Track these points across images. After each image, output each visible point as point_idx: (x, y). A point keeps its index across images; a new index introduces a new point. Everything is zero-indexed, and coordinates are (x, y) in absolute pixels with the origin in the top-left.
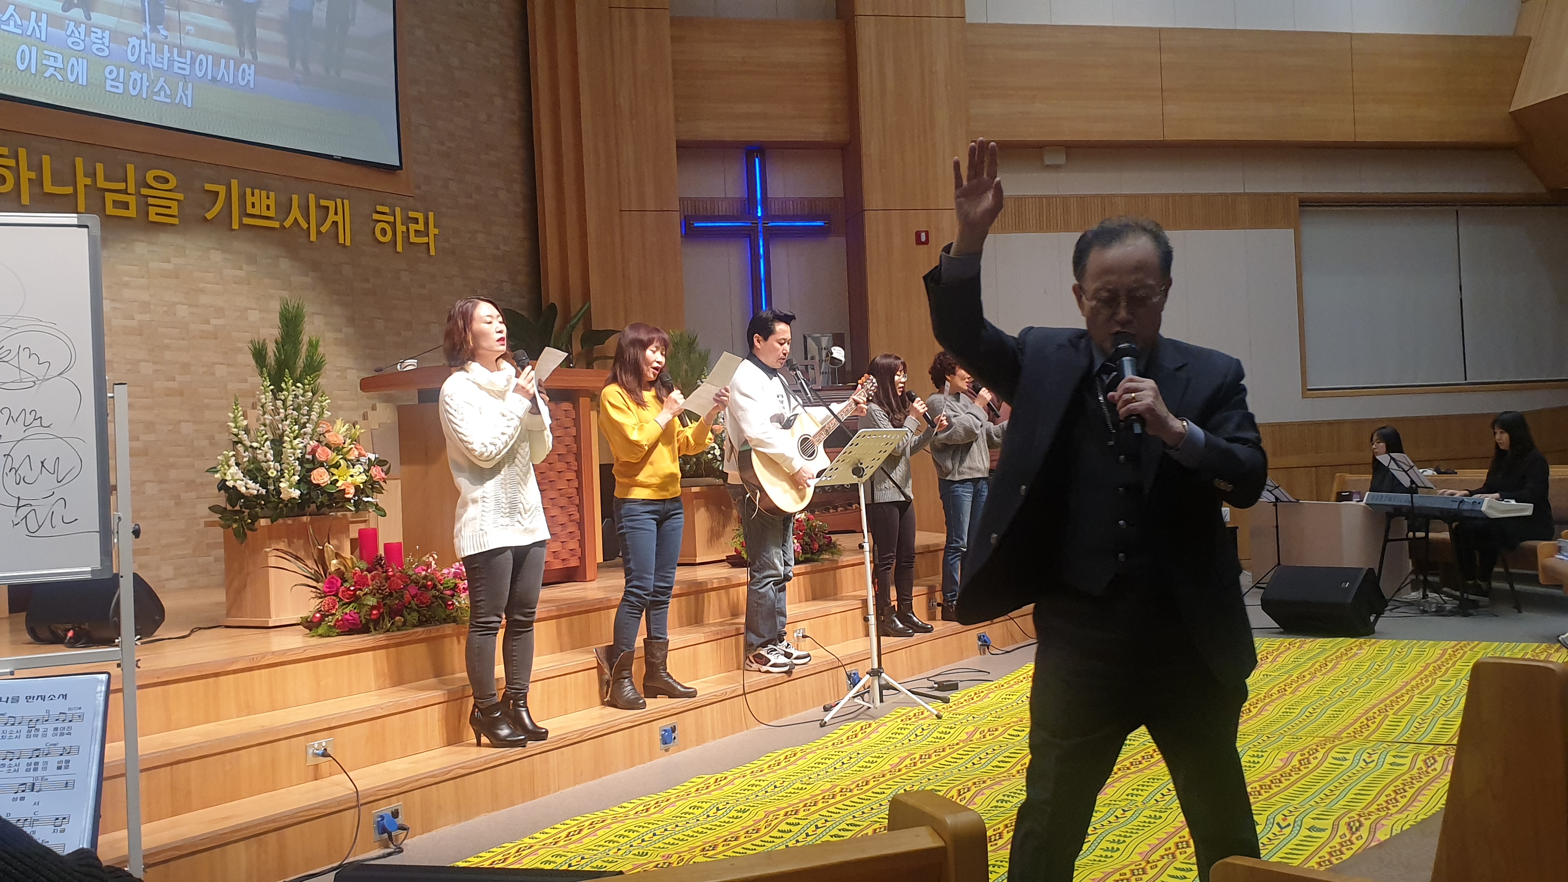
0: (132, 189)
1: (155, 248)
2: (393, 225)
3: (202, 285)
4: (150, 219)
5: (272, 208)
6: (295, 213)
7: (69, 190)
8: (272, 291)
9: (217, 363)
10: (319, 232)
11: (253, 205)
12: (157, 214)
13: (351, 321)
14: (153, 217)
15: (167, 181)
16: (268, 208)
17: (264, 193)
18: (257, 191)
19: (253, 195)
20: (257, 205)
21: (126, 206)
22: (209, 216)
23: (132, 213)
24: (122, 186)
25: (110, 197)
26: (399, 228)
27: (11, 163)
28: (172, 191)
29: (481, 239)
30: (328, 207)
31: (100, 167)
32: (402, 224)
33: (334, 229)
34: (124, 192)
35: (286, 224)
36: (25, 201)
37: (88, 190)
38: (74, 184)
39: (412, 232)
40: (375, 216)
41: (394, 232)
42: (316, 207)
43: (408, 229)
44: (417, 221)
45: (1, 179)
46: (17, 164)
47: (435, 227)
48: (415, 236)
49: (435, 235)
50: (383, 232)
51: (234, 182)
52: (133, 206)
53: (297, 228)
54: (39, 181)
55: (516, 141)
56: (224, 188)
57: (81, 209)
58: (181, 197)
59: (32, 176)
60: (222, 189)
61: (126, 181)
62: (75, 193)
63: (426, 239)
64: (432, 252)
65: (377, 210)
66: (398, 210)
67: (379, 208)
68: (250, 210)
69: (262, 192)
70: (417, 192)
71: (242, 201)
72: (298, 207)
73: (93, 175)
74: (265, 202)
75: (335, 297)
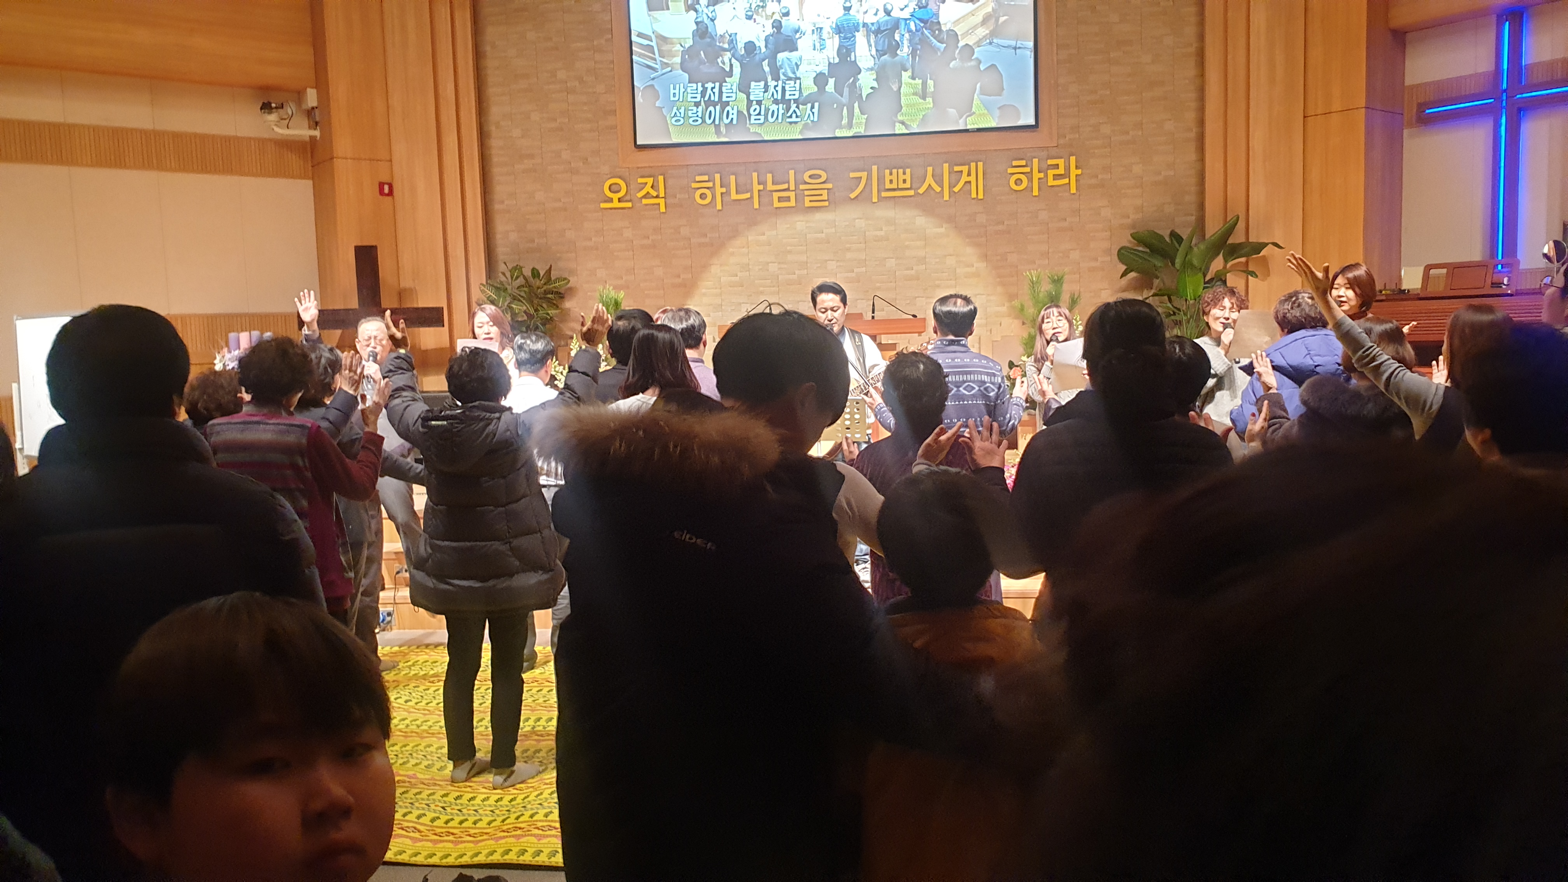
0: (792, 187)
1: (811, 224)
2: (1029, 175)
3: (849, 245)
5: (909, 181)
6: (929, 180)
7: (748, 195)
8: (909, 242)
10: (952, 194)
11: (891, 181)
12: (810, 201)
13: (984, 257)
14: (807, 204)
15: (820, 176)
16: (904, 181)
17: (901, 171)
18: (895, 171)
19: (891, 174)
20: (895, 181)
21: (788, 199)
22: (853, 196)
23: (792, 203)
24: (785, 186)
25: (776, 195)
26: (1036, 175)
27: (710, 184)
28: (824, 183)
29: (1137, 169)
30: (962, 172)
31: (769, 176)
32: (1039, 172)
33: (967, 187)
34: (788, 190)
35: (921, 191)
36: (719, 207)
37: (761, 193)
38: (751, 191)
39: (1050, 177)
40: (1010, 170)
41: (1030, 180)
42: (949, 173)
43: (1046, 176)
44: (1057, 166)
45: (704, 196)
46: (714, 184)
47: (1077, 168)
48: (1054, 180)
49: (1077, 175)
50: (1018, 182)
51: (875, 168)
52: (793, 199)
53: (932, 192)
54: (728, 193)
55: (1190, 71)
56: (866, 173)
57: (756, 206)
58: (830, 186)
59: (724, 190)
60: (864, 175)
61: (788, 182)
62: (752, 197)
63: (1066, 181)
64: (1073, 190)
65: (1014, 165)
66: (1035, 161)
67: (1015, 163)
68: (888, 186)
69: (899, 170)
70: (1062, 141)
71: (881, 180)
72: (933, 176)
73: (765, 183)
74: (901, 177)
75: (967, 240)
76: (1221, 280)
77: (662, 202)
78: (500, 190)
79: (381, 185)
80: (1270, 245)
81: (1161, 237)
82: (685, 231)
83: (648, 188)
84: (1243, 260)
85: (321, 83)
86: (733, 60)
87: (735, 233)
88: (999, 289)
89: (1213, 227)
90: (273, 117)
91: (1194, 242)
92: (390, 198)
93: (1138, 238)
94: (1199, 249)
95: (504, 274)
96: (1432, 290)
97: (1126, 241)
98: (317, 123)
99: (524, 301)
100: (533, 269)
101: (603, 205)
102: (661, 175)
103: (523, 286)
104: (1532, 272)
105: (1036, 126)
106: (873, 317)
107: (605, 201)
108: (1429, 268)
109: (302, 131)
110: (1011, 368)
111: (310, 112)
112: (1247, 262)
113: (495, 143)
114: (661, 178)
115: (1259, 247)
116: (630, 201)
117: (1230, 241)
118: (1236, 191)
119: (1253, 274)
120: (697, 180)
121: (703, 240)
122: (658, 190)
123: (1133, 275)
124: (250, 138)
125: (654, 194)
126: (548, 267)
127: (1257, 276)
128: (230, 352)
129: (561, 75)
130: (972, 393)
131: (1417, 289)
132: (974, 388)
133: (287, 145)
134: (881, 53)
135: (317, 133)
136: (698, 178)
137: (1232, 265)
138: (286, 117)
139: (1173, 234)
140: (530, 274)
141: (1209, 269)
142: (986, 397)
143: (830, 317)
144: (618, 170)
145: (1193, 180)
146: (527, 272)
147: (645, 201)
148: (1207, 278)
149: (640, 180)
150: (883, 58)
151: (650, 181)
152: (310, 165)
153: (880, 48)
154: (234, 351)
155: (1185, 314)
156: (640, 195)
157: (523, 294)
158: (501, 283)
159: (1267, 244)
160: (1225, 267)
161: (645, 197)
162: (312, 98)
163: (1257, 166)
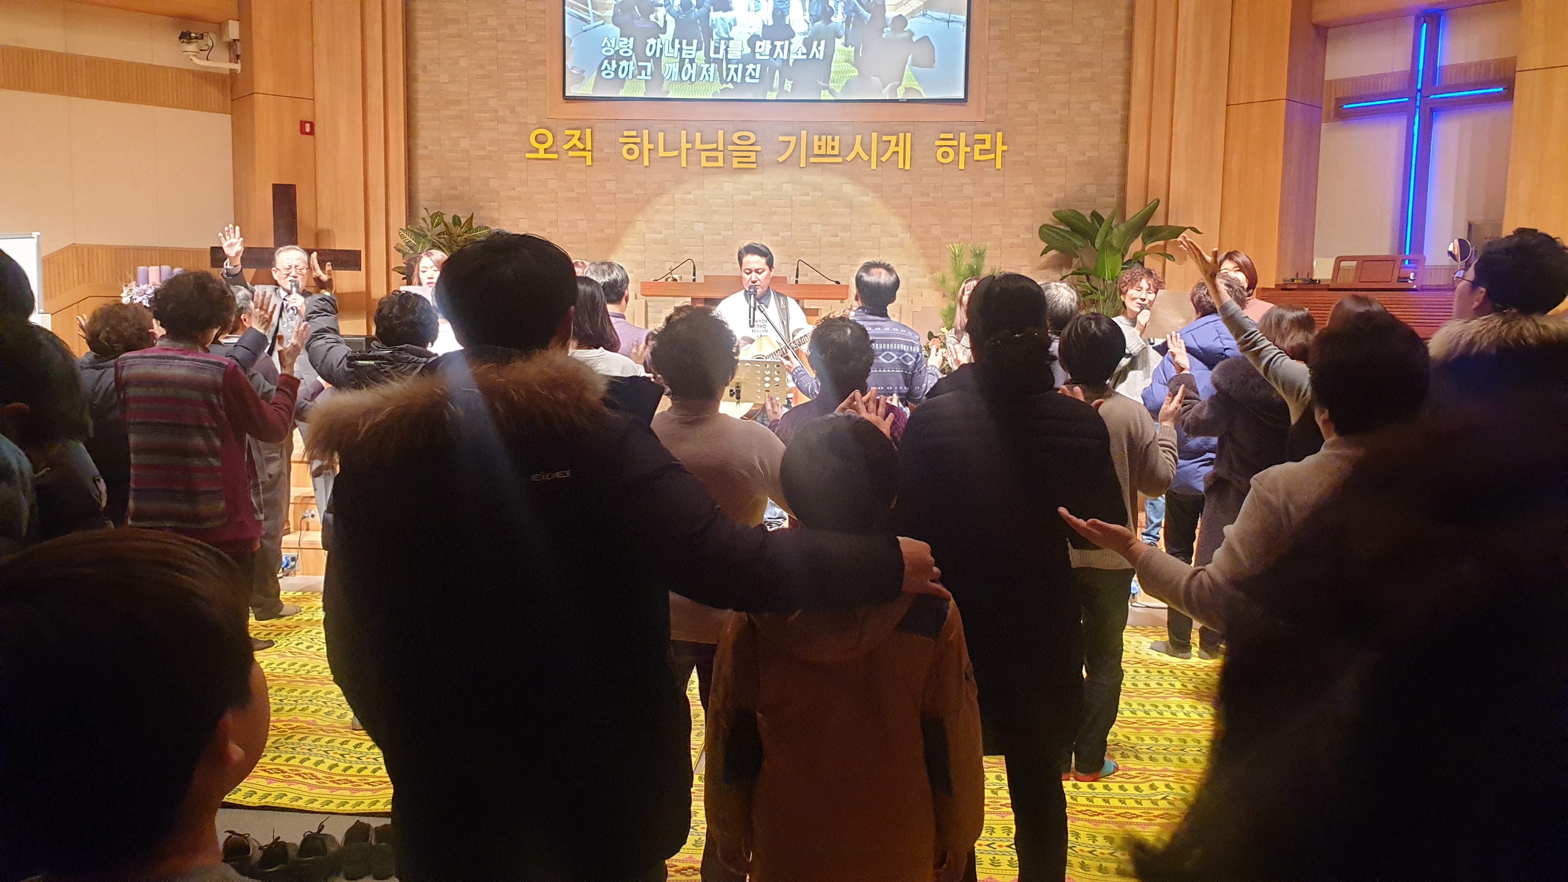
0: (721, 148)
1: (736, 185)
2: (956, 148)
3: (774, 209)
4: (733, 166)
5: (837, 148)
6: (858, 148)
7: (676, 153)
8: (834, 209)
10: (879, 163)
12: (738, 162)
13: (908, 227)
14: (735, 165)
15: (749, 138)
16: (833, 148)
17: (829, 138)
18: (823, 137)
19: (820, 140)
20: (823, 147)
21: (716, 159)
22: (781, 159)
23: (720, 163)
24: (714, 146)
25: (704, 155)
26: (963, 149)
27: (638, 140)
28: (752, 145)
29: (1062, 149)
30: (890, 141)
31: (698, 135)
32: (966, 146)
33: (894, 158)
34: (716, 150)
35: (849, 159)
36: (646, 163)
37: (689, 151)
38: (679, 149)
39: (977, 152)
40: (938, 143)
41: (957, 153)
42: (878, 142)
43: (973, 150)
44: (983, 141)
45: (631, 151)
46: (642, 140)
47: (1003, 144)
48: (980, 154)
49: (1003, 151)
50: (945, 155)
51: (804, 133)
52: (721, 159)
53: (860, 160)
54: (656, 149)
55: (1119, 54)
56: (795, 137)
57: (684, 164)
58: (758, 148)
59: (652, 146)
60: (793, 139)
61: (717, 142)
62: (680, 155)
63: (992, 156)
64: (999, 166)
65: (941, 137)
66: (963, 135)
67: (943, 136)
68: (816, 151)
69: (828, 137)
70: (990, 117)
71: (810, 146)
72: (861, 144)
73: (693, 142)
74: (830, 143)
75: (893, 210)
76: (1139, 262)
77: (588, 155)
78: (425, 135)
79: (303, 124)
80: (1188, 230)
81: (1082, 217)
82: (611, 186)
83: (575, 141)
84: (1161, 243)
85: (244, 16)
86: (669, 17)
87: (661, 192)
88: (922, 261)
89: (1134, 210)
90: (192, 47)
91: (1114, 223)
92: (311, 137)
93: (1061, 217)
94: (1119, 230)
95: (424, 220)
96: (1341, 282)
97: (1048, 219)
98: (238, 57)
99: (444, 249)
100: (455, 216)
101: (528, 155)
102: (589, 128)
103: (443, 233)
104: (1437, 269)
105: (964, 101)
106: (797, 282)
107: (530, 152)
108: (1340, 259)
109: (222, 64)
110: (930, 339)
111: (231, 45)
112: (1165, 246)
113: (422, 87)
114: (588, 131)
115: (1177, 232)
116: (556, 152)
117: (1149, 224)
118: (1157, 175)
119: (1171, 257)
120: (625, 135)
121: (628, 196)
122: (585, 144)
123: (1053, 252)
124: (168, 68)
125: (582, 147)
126: (470, 216)
127: (1174, 260)
128: (138, 286)
129: (492, 22)
130: (891, 361)
131: (1328, 280)
132: (893, 357)
133: (206, 77)
134: (814, 18)
135: (237, 67)
136: (626, 133)
137: (1150, 249)
138: (206, 48)
139: (1095, 215)
140: (451, 221)
141: (1127, 251)
142: (904, 366)
143: (754, 279)
144: (545, 120)
145: (1116, 162)
146: (448, 219)
147: (571, 153)
148: (1126, 259)
149: (567, 132)
150: (816, 23)
151: (577, 133)
152: (230, 100)
153: (813, 14)
154: (143, 285)
155: (1103, 294)
156: (566, 147)
157: (442, 241)
158: (421, 229)
159: (1185, 229)
160: (1143, 249)
161: (571, 149)
162: (233, 30)
163: (1179, 150)
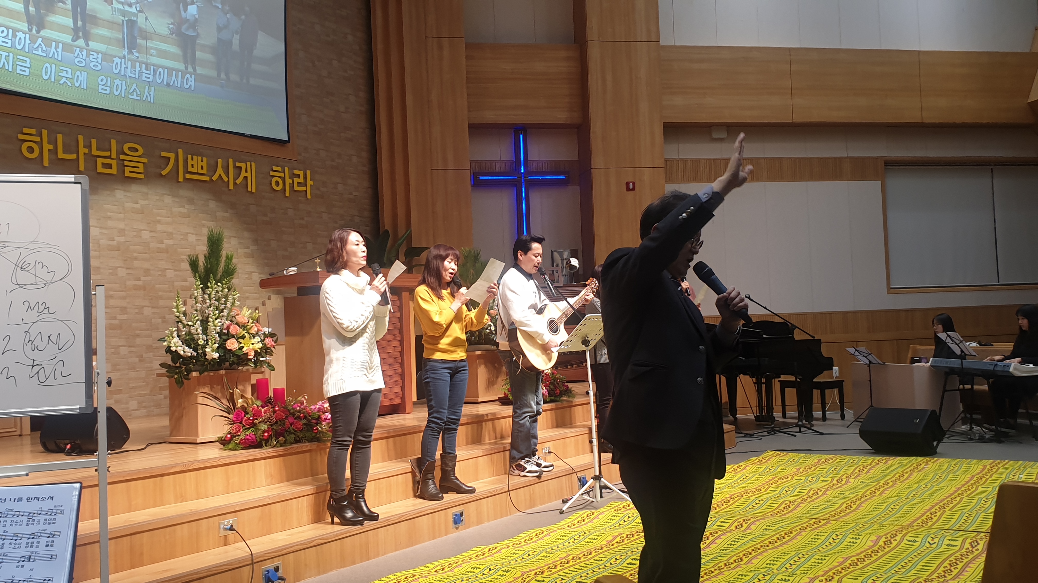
0: (114, 156)
1: (128, 194)
2: (284, 179)
3: (158, 218)
4: (126, 175)
5: (205, 168)
6: (220, 171)
7: (74, 156)
8: (204, 222)
9: (168, 269)
10: (235, 184)
11: (192, 166)
12: (130, 172)
13: (256, 241)
14: (127, 174)
15: (137, 150)
16: (202, 168)
17: (199, 158)
18: (195, 157)
19: (192, 159)
20: (195, 166)
21: (110, 166)
22: (164, 173)
23: (114, 171)
24: (108, 154)
25: (100, 161)
26: (287, 181)
27: (39, 139)
28: (141, 156)
29: (340, 188)
30: (241, 167)
31: (93, 141)
32: (289, 178)
33: (245, 181)
34: (110, 157)
35: (214, 178)
36: (48, 163)
37: (86, 156)
38: (79, 153)
39: (294, 183)
40: (272, 173)
41: (284, 183)
42: (233, 167)
44: (299, 176)
45: (30, 149)
46: (42, 139)
47: (311, 180)
48: (297, 186)
49: (311, 186)
50: (277, 183)
51: (180, 152)
52: (114, 167)
53: (222, 181)
54: (56, 151)
56: (174, 155)
57: (83, 168)
58: (146, 160)
59: (52, 147)
60: (172, 156)
61: (110, 151)
62: (79, 159)
63: (305, 188)
64: (309, 197)
65: (273, 169)
66: (287, 169)
68: (190, 169)
70: (300, 158)
71: (186, 163)
72: (222, 167)
73: (89, 147)
74: (200, 164)
75: (245, 226)
105: (288, 142)
120: (24, 132)
136: (25, 130)
